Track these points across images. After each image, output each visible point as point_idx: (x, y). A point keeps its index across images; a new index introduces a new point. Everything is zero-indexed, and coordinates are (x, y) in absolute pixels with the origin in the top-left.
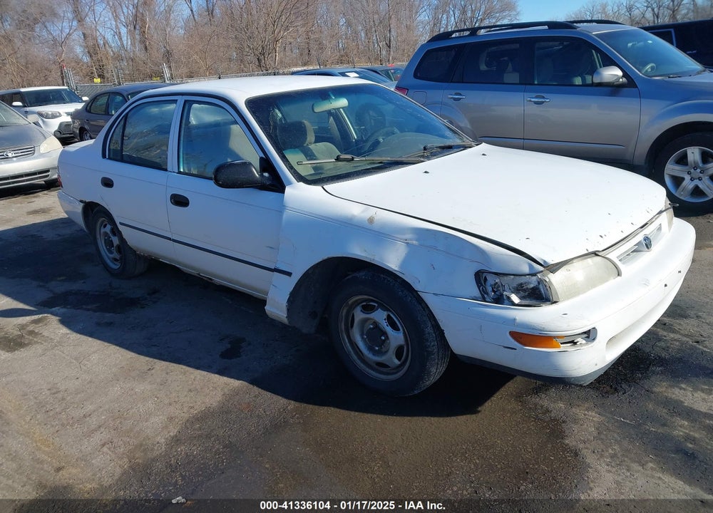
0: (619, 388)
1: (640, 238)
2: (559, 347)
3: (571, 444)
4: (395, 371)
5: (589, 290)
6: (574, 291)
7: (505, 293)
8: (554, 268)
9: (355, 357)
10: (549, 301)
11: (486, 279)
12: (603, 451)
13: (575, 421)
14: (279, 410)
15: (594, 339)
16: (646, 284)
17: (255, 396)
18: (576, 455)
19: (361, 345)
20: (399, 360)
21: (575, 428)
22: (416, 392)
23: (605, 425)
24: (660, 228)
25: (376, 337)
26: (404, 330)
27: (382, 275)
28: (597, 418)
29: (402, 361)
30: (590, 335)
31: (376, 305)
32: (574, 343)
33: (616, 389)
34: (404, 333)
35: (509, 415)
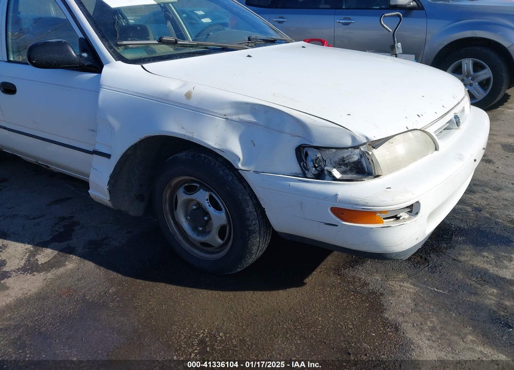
0: (428, 258)
1: (450, 116)
2: (383, 222)
3: (390, 318)
4: (218, 250)
5: (410, 163)
6: (396, 165)
7: (326, 168)
8: (376, 144)
9: (180, 238)
10: (372, 175)
11: (307, 155)
12: (422, 324)
13: (392, 293)
14: (100, 293)
15: (417, 213)
16: (461, 158)
17: (78, 280)
18: (397, 329)
19: (185, 225)
20: (222, 239)
21: (392, 300)
22: (239, 270)
23: (420, 296)
24: (463, 111)
25: (199, 217)
26: (226, 209)
27: (203, 155)
28: (412, 289)
29: (225, 240)
30: (413, 209)
31: (198, 185)
32: (397, 218)
33: (426, 259)
34: (226, 213)
35: (328, 289)
